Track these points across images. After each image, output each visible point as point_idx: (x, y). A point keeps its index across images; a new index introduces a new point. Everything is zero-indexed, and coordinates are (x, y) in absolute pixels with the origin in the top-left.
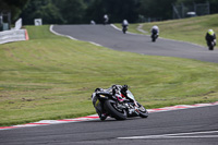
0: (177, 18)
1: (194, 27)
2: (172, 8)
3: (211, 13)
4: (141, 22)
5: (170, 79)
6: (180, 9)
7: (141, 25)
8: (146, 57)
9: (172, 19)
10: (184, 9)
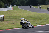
2: (45, 2)
5: (45, 18)
7: (38, 6)
10: (48, 2)
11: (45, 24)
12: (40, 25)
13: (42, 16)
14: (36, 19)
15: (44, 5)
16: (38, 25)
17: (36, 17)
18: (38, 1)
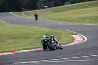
0: (39, 9)
1: (47, 13)
2: (37, 5)
3: (54, 6)
4: (23, 11)
5: (37, 36)
6: (40, 5)
7: (23, 12)
8: (26, 26)
9: (37, 9)
10: (42, 5)
11: (37, 48)
12: (27, 49)
13: (31, 32)
14: (18, 37)
15: (34, 10)
16: (23, 49)
17: (19, 34)
18: (22, 3)
